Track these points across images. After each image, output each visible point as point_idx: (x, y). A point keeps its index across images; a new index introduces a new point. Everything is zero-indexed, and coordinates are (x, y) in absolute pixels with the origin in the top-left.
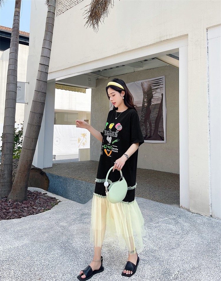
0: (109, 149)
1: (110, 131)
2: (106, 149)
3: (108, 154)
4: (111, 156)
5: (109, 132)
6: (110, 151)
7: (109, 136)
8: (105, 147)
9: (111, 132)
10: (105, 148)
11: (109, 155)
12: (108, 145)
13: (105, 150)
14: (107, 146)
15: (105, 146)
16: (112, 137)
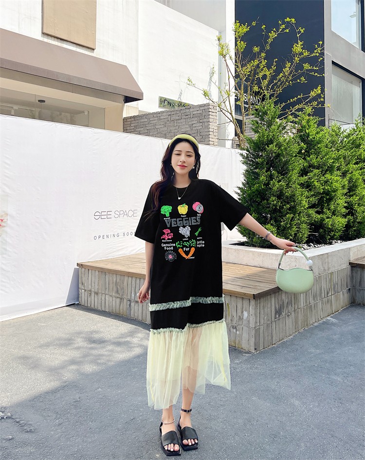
0: (187, 247)
1: (182, 218)
2: (181, 248)
3: (187, 255)
4: (194, 258)
5: (182, 220)
6: (190, 249)
7: (184, 227)
8: (179, 246)
9: (187, 218)
10: (179, 248)
11: (189, 257)
12: (183, 242)
13: (180, 251)
14: (183, 243)
15: (178, 244)
16: (189, 226)
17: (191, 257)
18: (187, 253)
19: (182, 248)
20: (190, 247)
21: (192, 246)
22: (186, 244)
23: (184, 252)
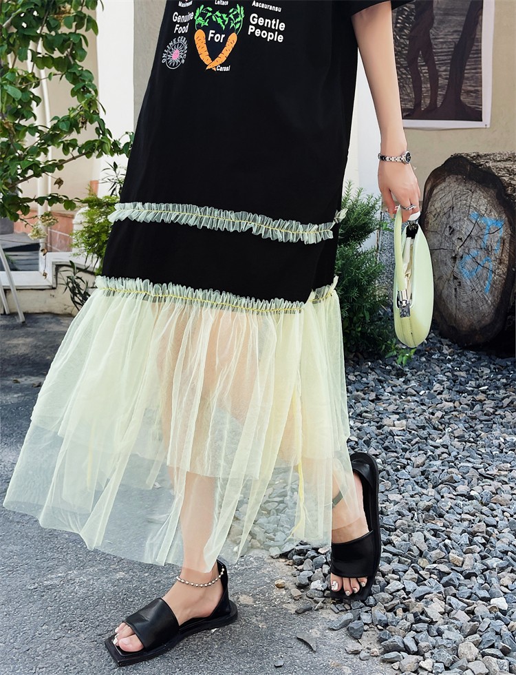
2: (204, 28)
3: (213, 55)
4: (227, 69)
6: (225, 40)
10: (199, 26)
12: (215, 9)
14: (213, 12)
17: (222, 65)
18: (214, 48)
19: (206, 30)
20: (228, 32)
21: (233, 30)
22: (219, 18)
23: (208, 43)
